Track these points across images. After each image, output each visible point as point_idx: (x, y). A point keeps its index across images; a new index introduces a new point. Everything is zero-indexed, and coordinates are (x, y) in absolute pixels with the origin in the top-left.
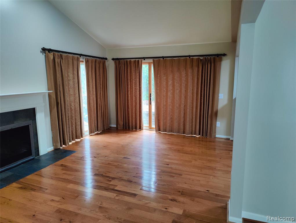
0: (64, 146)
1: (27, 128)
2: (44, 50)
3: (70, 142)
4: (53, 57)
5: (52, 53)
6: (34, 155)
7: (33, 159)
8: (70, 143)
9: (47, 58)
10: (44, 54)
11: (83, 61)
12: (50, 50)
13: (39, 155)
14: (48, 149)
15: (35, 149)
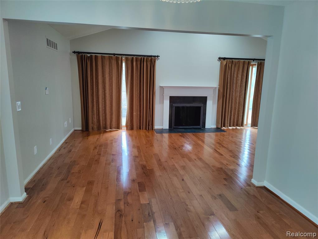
0: (224, 128)
1: (199, 108)
2: (220, 58)
3: (230, 126)
4: (226, 63)
5: (226, 61)
6: (202, 126)
7: (200, 128)
8: (230, 128)
9: (221, 63)
10: (220, 61)
11: (256, 65)
12: (224, 59)
13: (205, 127)
14: (211, 126)
15: (203, 123)
